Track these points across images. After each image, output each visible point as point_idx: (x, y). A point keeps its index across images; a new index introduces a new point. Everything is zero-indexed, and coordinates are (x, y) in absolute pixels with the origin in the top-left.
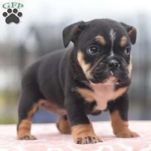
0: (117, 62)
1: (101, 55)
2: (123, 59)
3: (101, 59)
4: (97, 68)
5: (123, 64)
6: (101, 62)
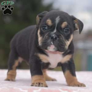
0: (56, 36)
2: (62, 36)
5: (61, 38)
6: (47, 35)
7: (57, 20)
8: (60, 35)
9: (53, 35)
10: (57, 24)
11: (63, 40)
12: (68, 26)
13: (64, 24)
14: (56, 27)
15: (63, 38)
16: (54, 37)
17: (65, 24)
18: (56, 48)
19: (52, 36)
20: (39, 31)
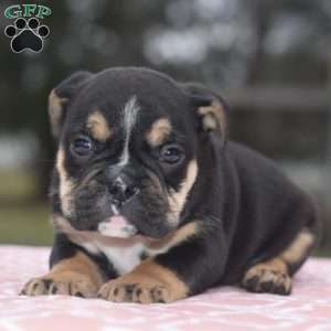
8: (147, 177)
9: (119, 179)
10: (128, 131)
13: (159, 131)
15: (159, 184)
18: (131, 227)
20: (60, 157)
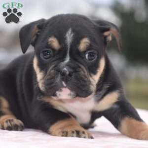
0: (72, 70)
1: (54, 61)
2: (82, 67)
3: (53, 66)
4: (49, 77)
7: (69, 37)
11: (85, 76)
12: (90, 45)
14: (68, 52)
16: (68, 73)
17: (85, 43)
19: (63, 70)
